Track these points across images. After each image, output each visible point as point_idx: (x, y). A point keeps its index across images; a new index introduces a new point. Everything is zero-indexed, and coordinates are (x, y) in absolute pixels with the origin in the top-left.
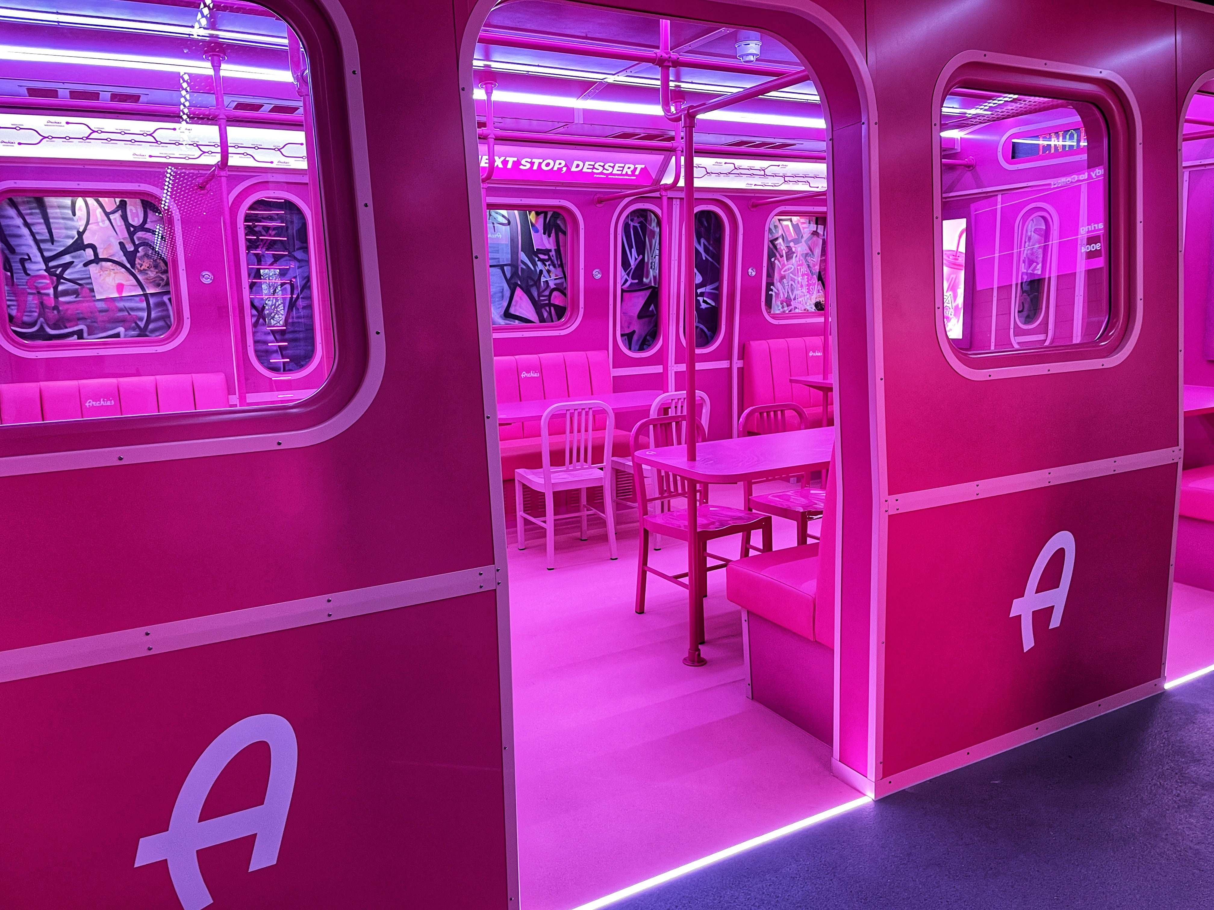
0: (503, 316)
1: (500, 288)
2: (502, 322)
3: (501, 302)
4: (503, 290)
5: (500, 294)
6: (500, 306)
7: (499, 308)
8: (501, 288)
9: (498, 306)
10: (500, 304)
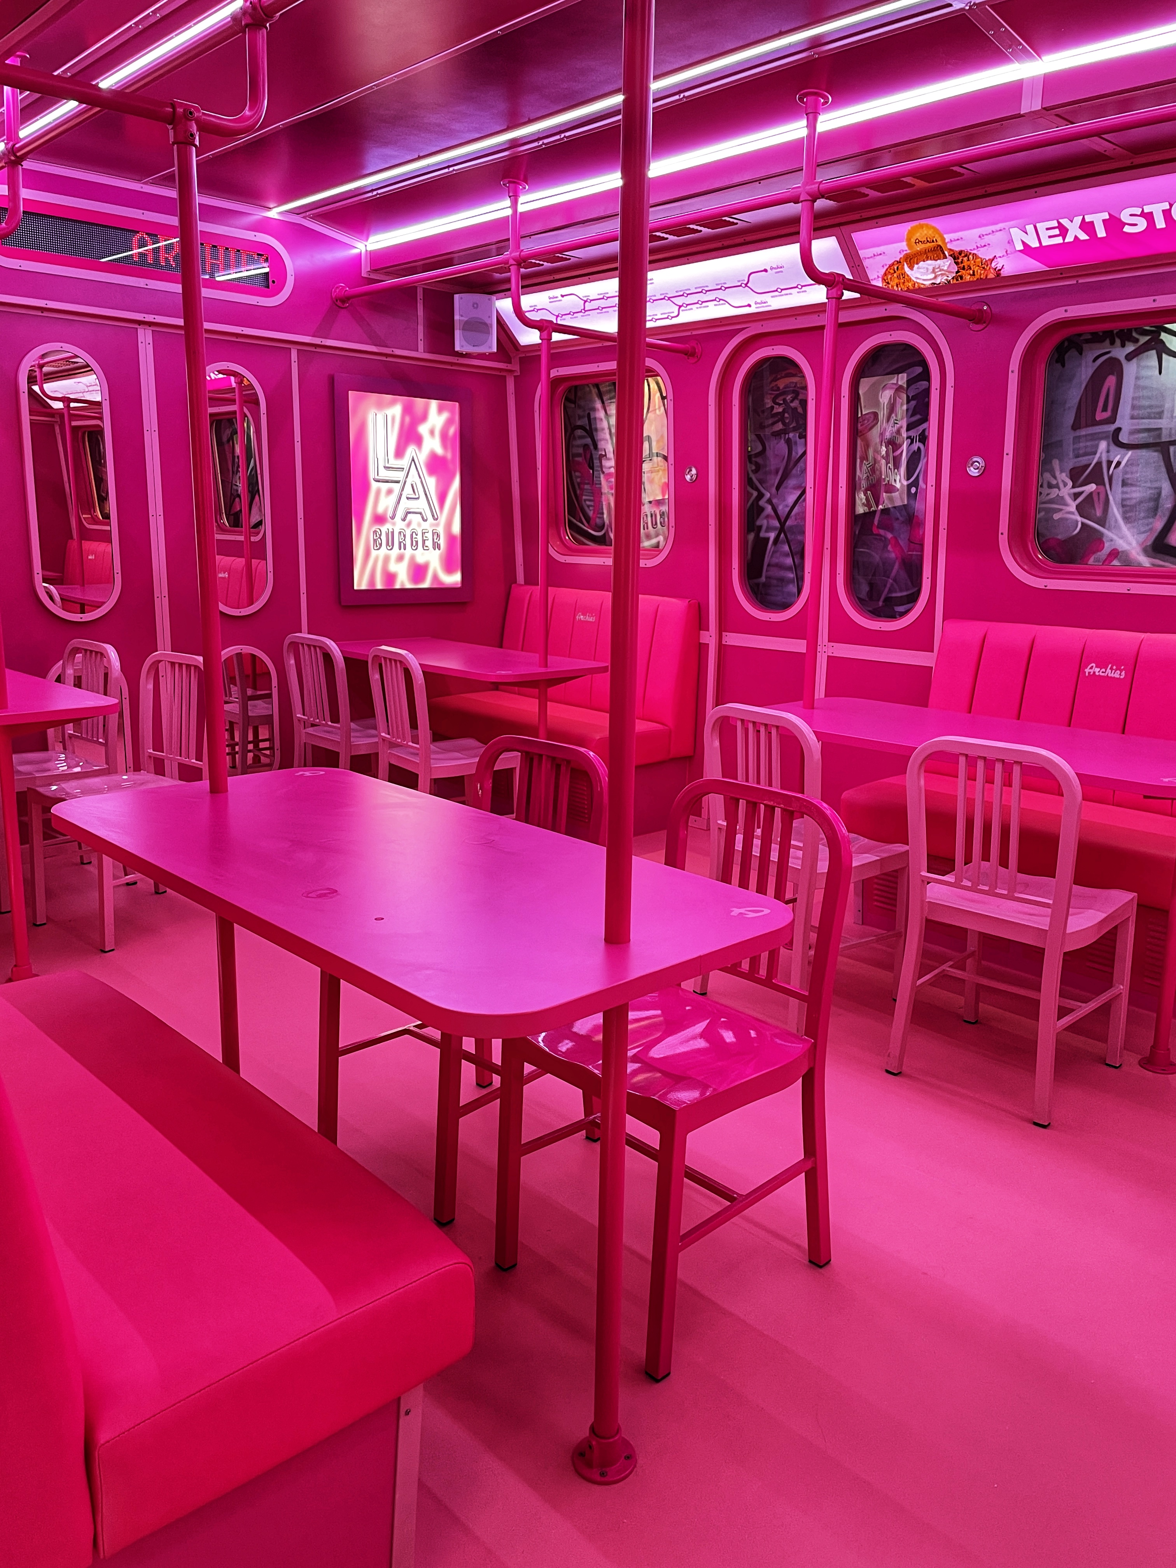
0: (1150, 550)
1: (1151, 491)
2: (1145, 561)
3: (1151, 520)
4: (1159, 494)
5: (1151, 504)
6: (1147, 528)
7: (1144, 532)
8: (1156, 491)
9: (1143, 529)
10: (1148, 525)
